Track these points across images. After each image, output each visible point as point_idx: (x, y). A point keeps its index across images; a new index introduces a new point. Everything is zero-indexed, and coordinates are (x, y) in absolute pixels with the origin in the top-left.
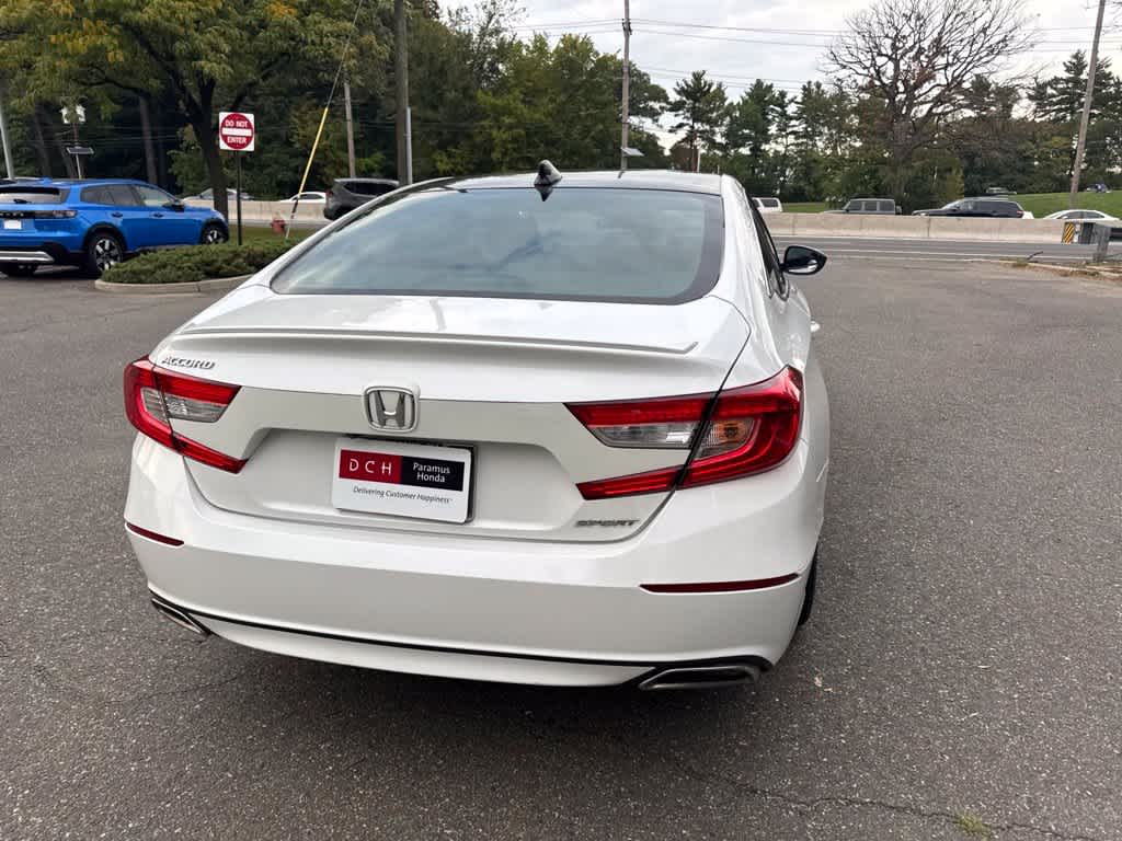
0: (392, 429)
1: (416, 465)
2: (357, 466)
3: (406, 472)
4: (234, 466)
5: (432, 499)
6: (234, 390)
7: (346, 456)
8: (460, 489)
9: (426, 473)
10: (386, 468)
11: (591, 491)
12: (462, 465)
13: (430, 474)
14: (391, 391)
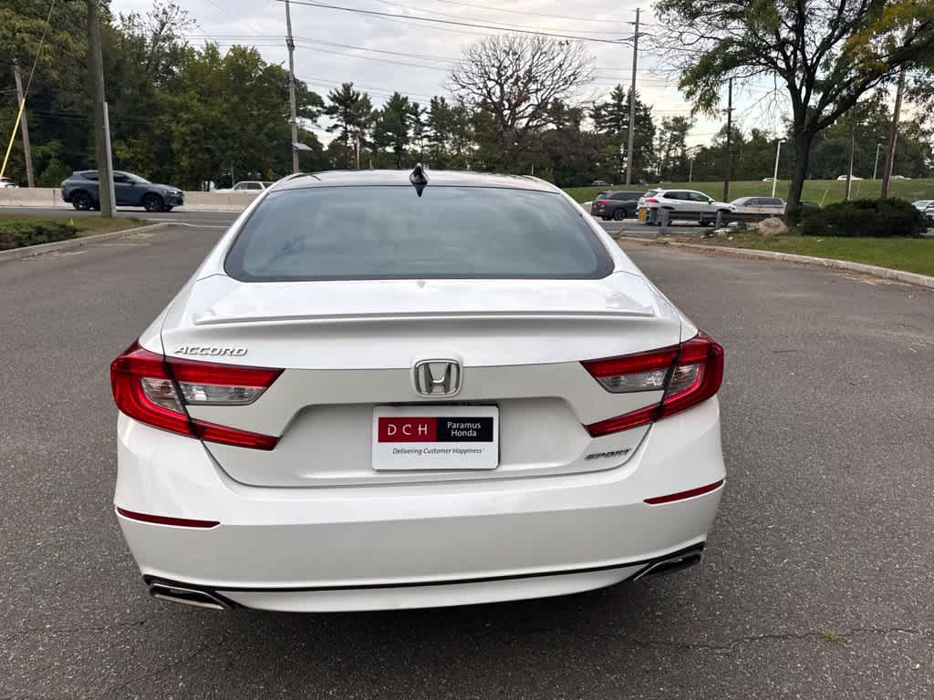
0: (438, 394)
1: (449, 424)
2: (393, 430)
3: (441, 431)
4: (268, 443)
5: (466, 451)
6: (277, 373)
7: (384, 423)
8: (490, 439)
9: (459, 429)
10: (422, 429)
11: (596, 430)
12: (491, 420)
13: (462, 430)
14: (439, 362)
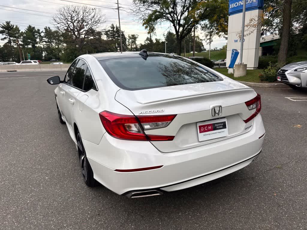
0: (217, 116)
1: (216, 125)
2: (203, 129)
3: (214, 128)
4: (171, 138)
6: (174, 116)
7: (200, 127)
8: (226, 128)
9: (218, 126)
10: (210, 128)
12: (225, 122)
13: (219, 126)
14: (217, 107)
